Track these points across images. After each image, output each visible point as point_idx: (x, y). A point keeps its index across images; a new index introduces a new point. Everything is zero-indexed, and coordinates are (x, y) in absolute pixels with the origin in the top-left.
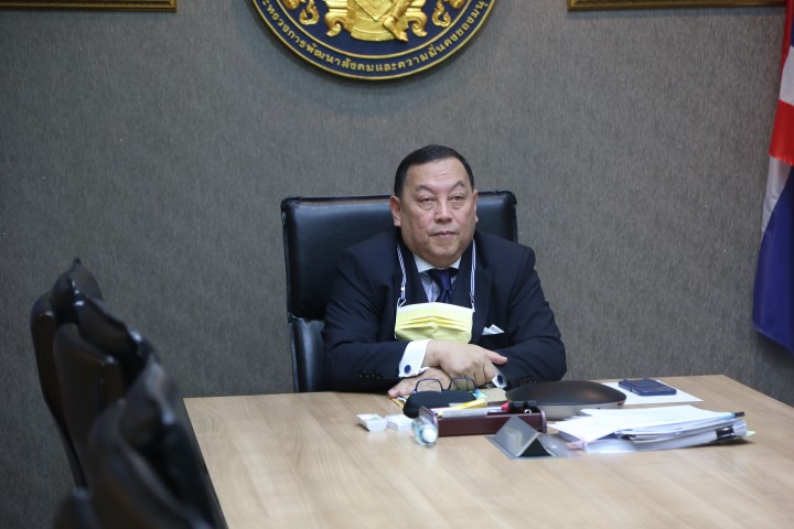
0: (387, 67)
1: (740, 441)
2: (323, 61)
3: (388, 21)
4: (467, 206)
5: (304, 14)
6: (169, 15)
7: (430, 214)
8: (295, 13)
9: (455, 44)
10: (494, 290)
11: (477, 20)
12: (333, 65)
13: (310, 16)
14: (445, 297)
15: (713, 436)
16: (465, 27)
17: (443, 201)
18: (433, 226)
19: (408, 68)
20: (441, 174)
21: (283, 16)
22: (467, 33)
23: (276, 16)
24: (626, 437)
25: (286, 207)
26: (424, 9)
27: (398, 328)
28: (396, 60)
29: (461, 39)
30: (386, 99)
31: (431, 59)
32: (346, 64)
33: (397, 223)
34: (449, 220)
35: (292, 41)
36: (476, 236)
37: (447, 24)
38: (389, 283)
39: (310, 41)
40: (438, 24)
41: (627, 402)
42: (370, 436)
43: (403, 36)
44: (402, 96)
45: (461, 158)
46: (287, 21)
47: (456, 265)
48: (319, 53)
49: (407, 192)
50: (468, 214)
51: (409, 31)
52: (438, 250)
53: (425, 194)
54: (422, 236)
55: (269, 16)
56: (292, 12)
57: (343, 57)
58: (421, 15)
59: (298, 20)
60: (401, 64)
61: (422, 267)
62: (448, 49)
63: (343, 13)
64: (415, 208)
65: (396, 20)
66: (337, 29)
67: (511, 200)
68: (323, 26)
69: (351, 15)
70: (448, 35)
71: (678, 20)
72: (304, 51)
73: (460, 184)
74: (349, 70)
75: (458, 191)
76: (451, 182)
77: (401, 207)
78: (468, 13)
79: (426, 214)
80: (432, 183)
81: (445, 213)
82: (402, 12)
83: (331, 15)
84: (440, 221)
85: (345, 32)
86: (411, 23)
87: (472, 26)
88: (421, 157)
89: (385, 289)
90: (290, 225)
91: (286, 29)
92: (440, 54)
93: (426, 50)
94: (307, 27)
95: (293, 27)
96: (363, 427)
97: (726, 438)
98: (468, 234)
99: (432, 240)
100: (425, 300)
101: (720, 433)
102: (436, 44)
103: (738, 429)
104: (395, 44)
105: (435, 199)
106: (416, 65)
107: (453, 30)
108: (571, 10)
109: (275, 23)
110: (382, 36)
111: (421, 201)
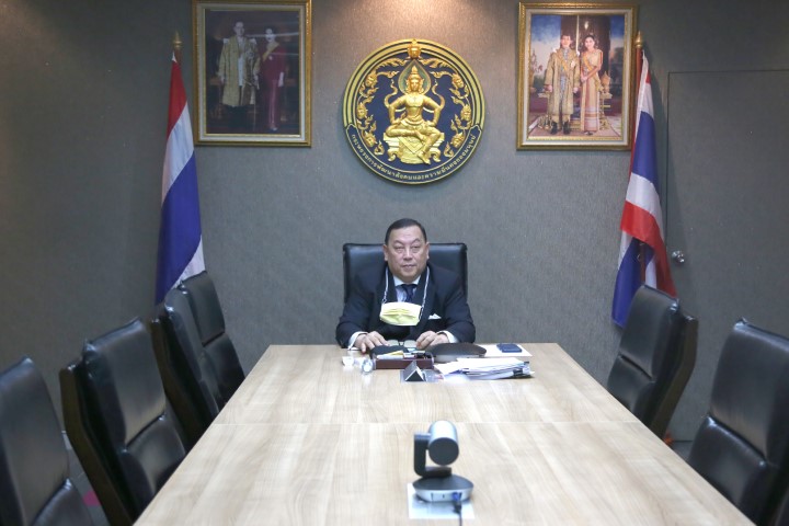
0: (419, 178)
1: (528, 377)
2: (386, 174)
3: (420, 154)
4: (421, 251)
5: (376, 150)
6: (307, 150)
7: (401, 255)
8: (372, 149)
9: (455, 166)
10: (436, 296)
11: (467, 154)
12: (391, 176)
13: (379, 151)
14: (409, 299)
15: (512, 374)
16: (461, 157)
17: (408, 249)
18: (402, 262)
19: (430, 178)
20: (408, 234)
21: (365, 150)
22: (462, 160)
23: (362, 150)
24: (465, 373)
25: (346, 248)
26: (439, 148)
27: (382, 315)
28: (424, 174)
29: (458, 164)
30: (418, 194)
31: (442, 174)
32: (397, 175)
33: (386, 259)
34: (411, 259)
35: (370, 163)
36: (428, 264)
37: (452, 155)
38: (374, 291)
39: (379, 163)
40: (446, 155)
41: (486, 355)
42: (345, 368)
43: (428, 162)
44: (428, 192)
45: (419, 225)
46: (368, 153)
47: (416, 282)
48: (383, 170)
49: (390, 243)
50: (422, 255)
51: (431, 159)
52: (405, 274)
53: (398, 245)
54: (397, 267)
55: (358, 150)
56: (370, 148)
57: (396, 172)
58: (438, 151)
59: (373, 152)
60: (427, 176)
61: (398, 282)
62: (452, 169)
63: (397, 150)
64: (394, 252)
65: (424, 154)
66: (394, 157)
67: (464, 248)
68: (386, 156)
69: (401, 150)
70: (452, 162)
71: (575, 157)
72: (376, 168)
73: (417, 240)
74: (399, 179)
75: (416, 244)
76: (412, 239)
77: (388, 251)
78: (462, 151)
79: (399, 255)
80: (402, 239)
81: (408, 255)
82: (428, 150)
83: (390, 151)
84: (406, 259)
85: (398, 159)
86: (433, 155)
87: (465, 157)
88: (398, 225)
89: (372, 294)
90: (347, 258)
91: (367, 157)
92: (447, 171)
93: (440, 169)
94: (379, 157)
95: (370, 156)
96: (342, 363)
97: (519, 375)
98: (422, 266)
99: (402, 269)
100: (395, 300)
101: (515, 372)
102: (445, 166)
103: (525, 371)
104: (424, 165)
105: (404, 248)
106: (435, 177)
107: (454, 159)
108: (518, 150)
109: (361, 154)
110: (418, 161)
111: (396, 248)
